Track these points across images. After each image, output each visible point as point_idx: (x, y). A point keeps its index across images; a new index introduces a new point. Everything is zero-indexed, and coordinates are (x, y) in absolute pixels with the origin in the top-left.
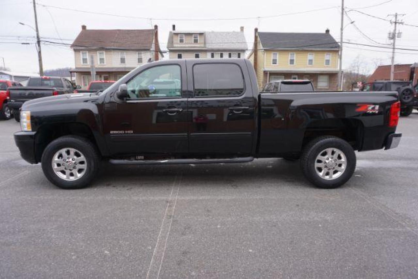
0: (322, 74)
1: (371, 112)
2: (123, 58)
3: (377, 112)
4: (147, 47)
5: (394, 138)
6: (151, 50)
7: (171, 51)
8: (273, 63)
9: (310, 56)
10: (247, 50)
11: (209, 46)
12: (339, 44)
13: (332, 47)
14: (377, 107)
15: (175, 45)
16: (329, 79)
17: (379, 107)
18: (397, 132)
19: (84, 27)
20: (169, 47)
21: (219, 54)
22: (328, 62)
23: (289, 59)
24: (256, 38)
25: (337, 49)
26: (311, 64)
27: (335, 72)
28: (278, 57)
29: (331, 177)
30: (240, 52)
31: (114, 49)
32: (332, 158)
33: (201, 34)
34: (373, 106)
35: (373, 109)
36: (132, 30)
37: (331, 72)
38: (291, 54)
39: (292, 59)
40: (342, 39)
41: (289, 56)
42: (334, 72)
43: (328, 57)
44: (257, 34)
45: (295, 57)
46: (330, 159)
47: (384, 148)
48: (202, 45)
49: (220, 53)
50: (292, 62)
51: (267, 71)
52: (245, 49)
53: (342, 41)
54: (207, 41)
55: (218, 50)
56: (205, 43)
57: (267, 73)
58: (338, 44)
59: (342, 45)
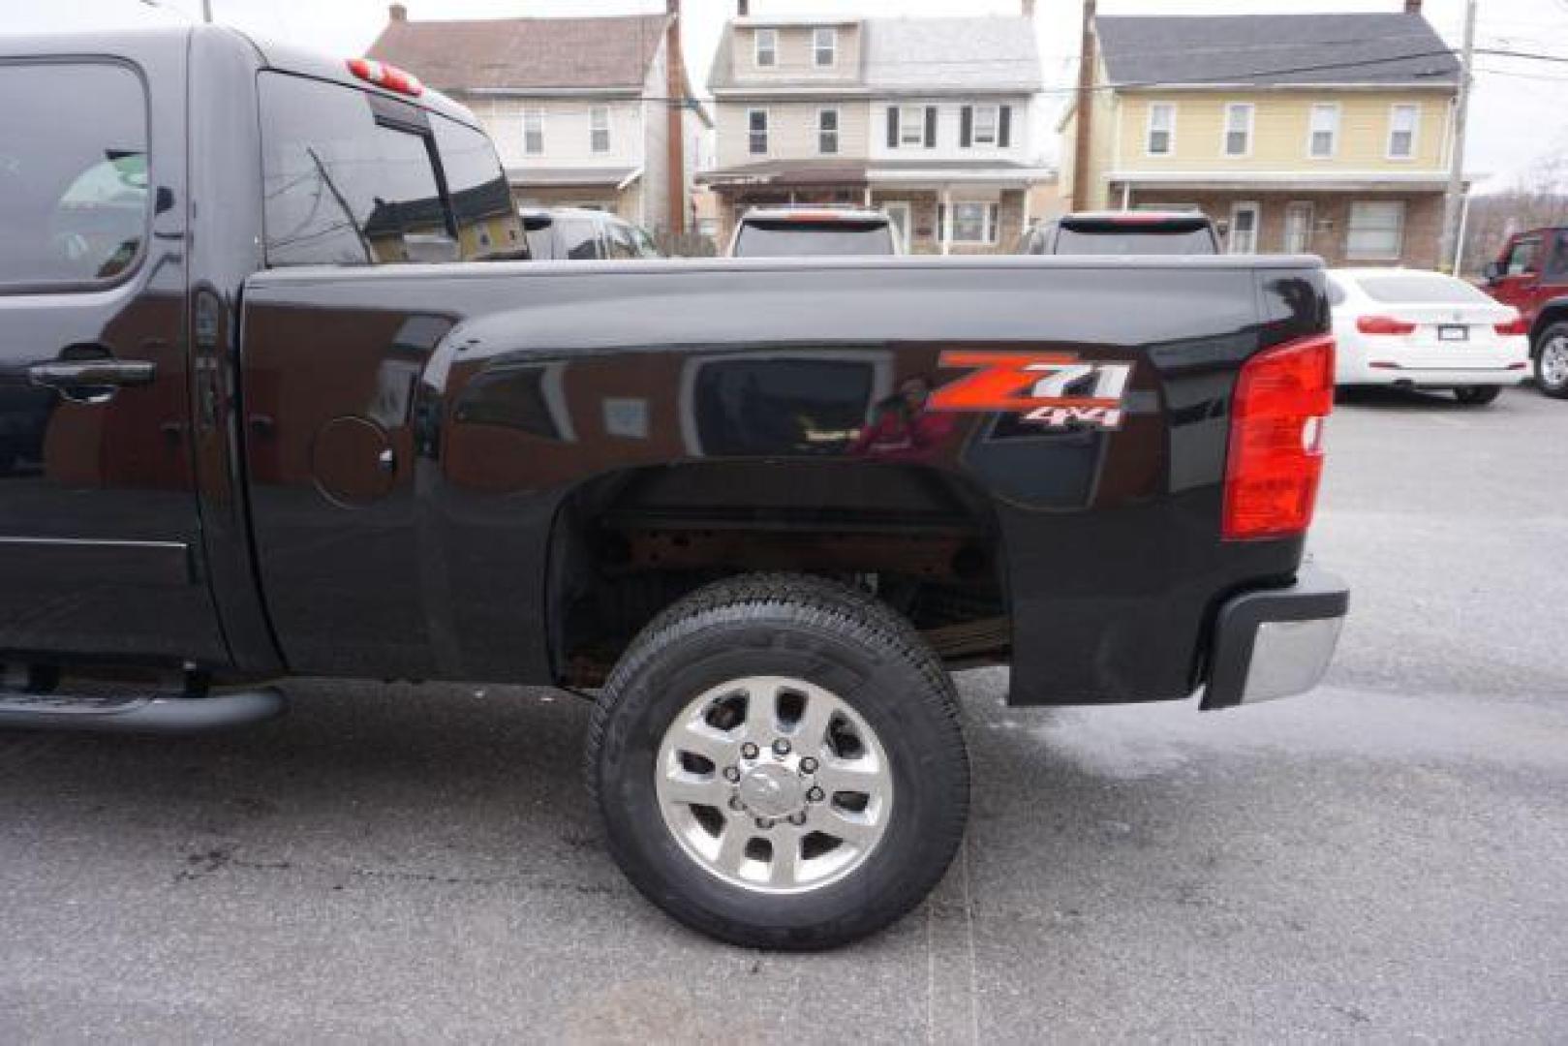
0: (1371, 196)
1: (1059, 418)
2: (535, 129)
3: (1112, 418)
4: (628, 85)
5: (1266, 628)
6: (645, 95)
7: (722, 100)
8: (1153, 150)
9: (1323, 117)
10: (1039, 90)
11: (880, 78)
12: (1459, 57)
13: (1423, 75)
14: (1114, 379)
15: (739, 77)
16: (1403, 218)
17: (1133, 384)
18: (1310, 580)
19: (397, 13)
20: (717, 83)
21: (919, 109)
22: (1402, 140)
23: (1226, 129)
24: (1087, 39)
25: (1448, 84)
26: (1326, 149)
27: (1434, 188)
28: (1173, 118)
29: (784, 875)
30: (1009, 102)
31: (499, 97)
32: (780, 750)
33: (846, 28)
34: (1079, 371)
35: (1080, 391)
36: (577, 21)
37: (1416, 189)
38: (1234, 109)
39: (1240, 129)
40: (1469, 32)
41: (1225, 118)
42: (1427, 188)
43: (1401, 117)
44: (1092, 26)
45: (1253, 118)
46: (766, 755)
47: (1199, 694)
48: (852, 76)
49: (923, 105)
50: (1236, 142)
51: (1122, 183)
52: (1032, 86)
53: (1469, 44)
54: (872, 57)
55: (918, 96)
56: (863, 64)
57: (1120, 193)
58: (1455, 61)
59: (1469, 66)
